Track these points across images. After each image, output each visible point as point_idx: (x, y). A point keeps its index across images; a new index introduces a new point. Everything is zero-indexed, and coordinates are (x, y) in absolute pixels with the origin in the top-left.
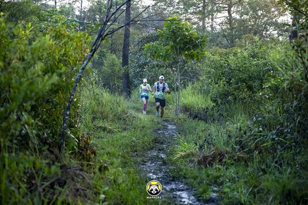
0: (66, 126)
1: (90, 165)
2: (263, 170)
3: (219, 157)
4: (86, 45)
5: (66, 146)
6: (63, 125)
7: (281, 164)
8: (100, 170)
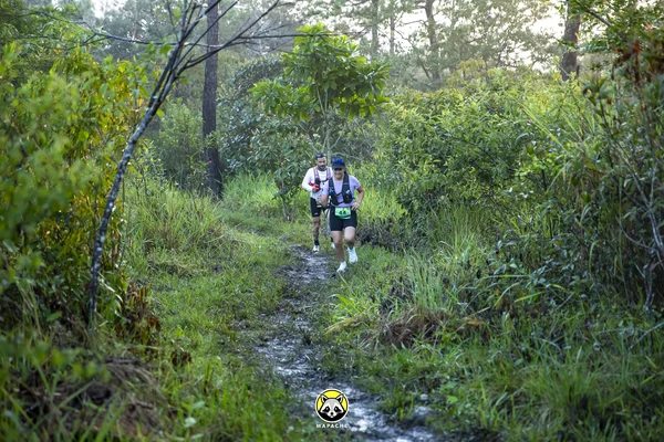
0: (98, 269)
1: (153, 351)
2: (526, 354)
3: (427, 327)
4: (138, 91)
5: (99, 311)
6: (93, 265)
7: (563, 339)
8: (174, 362)
